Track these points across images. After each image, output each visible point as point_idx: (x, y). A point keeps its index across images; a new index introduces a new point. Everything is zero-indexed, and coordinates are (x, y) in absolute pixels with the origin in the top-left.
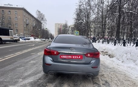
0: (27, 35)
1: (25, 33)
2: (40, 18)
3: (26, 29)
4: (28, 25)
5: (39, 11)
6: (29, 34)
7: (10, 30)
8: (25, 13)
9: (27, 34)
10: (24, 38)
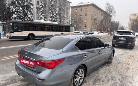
0: (94, 30)
1: (92, 28)
2: (108, 11)
3: (93, 23)
4: (96, 20)
5: (108, 3)
6: (96, 29)
7: (71, 27)
8: (94, 8)
9: (94, 28)
10: (87, 32)
